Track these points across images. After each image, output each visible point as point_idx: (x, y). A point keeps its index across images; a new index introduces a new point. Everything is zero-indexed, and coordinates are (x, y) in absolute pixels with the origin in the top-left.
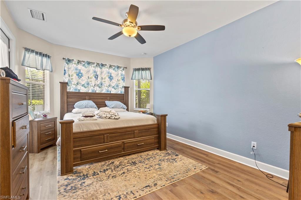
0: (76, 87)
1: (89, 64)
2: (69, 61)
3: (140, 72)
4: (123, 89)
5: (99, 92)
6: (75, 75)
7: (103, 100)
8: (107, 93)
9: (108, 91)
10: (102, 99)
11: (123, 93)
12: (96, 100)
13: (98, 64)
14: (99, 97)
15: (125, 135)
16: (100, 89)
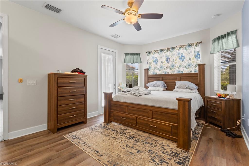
0: (154, 71)
1: (162, 51)
2: (149, 53)
3: (220, 41)
4: (198, 67)
5: (171, 73)
6: (153, 62)
7: (174, 81)
8: (178, 73)
9: (179, 72)
10: (173, 79)
11: (198, 72)
12: (168, 81)
13: (168, 49)
14: (170, 78)
15: (141, 111)
16: (171, 71)
